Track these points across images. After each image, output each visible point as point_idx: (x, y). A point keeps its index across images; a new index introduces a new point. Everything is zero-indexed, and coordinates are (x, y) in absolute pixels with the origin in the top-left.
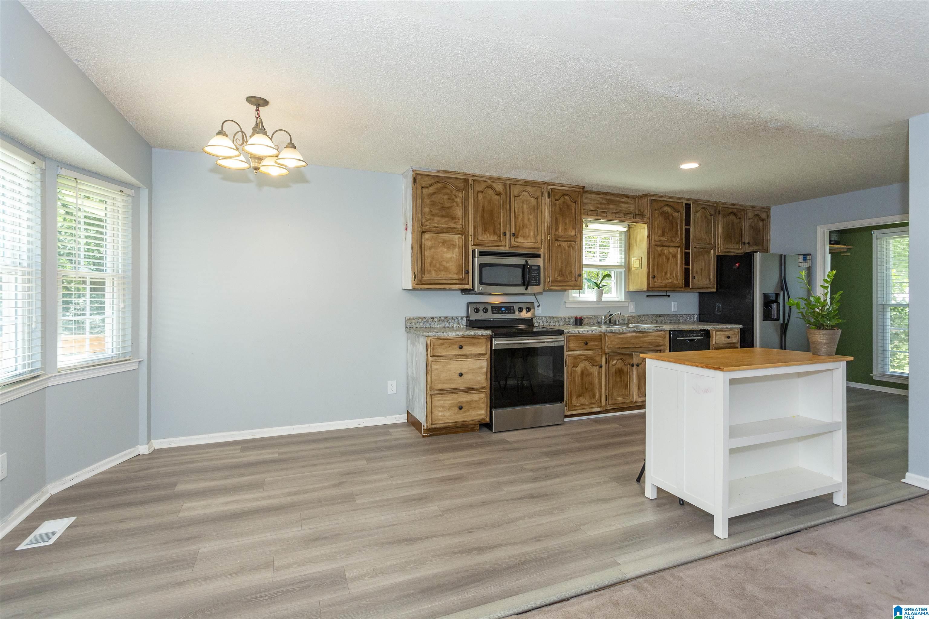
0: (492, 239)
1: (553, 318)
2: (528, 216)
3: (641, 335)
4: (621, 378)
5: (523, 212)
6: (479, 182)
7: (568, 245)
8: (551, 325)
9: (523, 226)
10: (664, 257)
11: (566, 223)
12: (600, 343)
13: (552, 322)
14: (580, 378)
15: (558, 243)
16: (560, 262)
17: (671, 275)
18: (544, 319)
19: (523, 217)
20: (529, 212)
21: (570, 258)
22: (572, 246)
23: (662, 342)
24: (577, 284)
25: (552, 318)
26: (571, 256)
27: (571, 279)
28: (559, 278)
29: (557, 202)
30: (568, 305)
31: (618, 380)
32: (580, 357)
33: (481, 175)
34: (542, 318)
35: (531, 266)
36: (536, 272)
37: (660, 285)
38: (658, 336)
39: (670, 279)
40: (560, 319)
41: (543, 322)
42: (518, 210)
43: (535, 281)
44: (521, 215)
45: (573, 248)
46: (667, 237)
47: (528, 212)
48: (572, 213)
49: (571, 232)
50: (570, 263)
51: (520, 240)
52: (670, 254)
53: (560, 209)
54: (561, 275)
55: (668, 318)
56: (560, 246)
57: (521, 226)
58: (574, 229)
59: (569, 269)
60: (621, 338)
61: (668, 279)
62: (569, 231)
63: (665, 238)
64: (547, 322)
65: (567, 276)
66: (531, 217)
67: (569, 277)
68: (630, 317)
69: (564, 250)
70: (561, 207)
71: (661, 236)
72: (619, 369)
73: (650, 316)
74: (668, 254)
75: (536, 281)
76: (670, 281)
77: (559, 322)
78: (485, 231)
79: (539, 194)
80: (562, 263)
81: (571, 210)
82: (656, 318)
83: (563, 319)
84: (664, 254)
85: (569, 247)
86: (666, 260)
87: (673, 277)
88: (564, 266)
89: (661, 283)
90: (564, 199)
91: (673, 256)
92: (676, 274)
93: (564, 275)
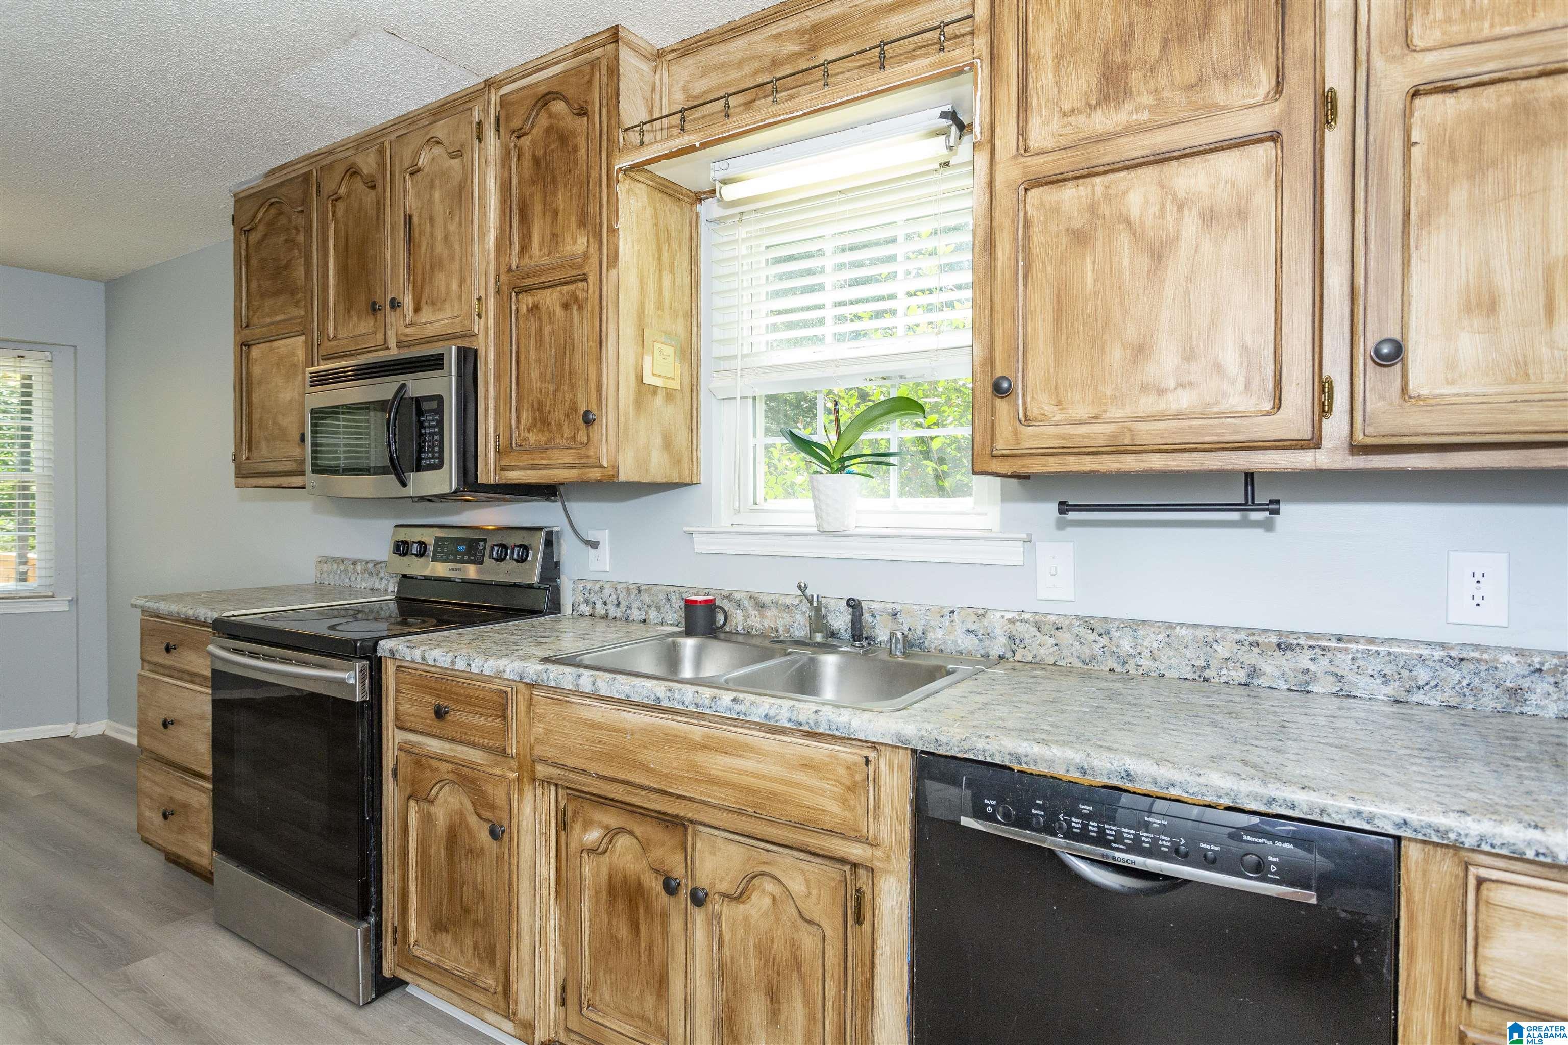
0: (364, 331)
1: (639, 592)
2: (445, 227)
3: (697, 732)
4: (635, 928)
5: (431, 220)
6: (331, 166)
7: (564, 299)
8: (631, 618)
9: (432, 267)
10: (1124, 240)
11: (555, 212)
12: (497, 724)
13: (635, 605)
14: (443, 852)
15: (527, 300)
16: (535, 374)
17: (1189, 355)
18: (607, 592)
19: (432, 234)
20: (448, 211)
21: (572, 351)
22: (576, 299)
23: (834, 808)
24: (588, 457)
25: (635, 591)
26: (572, 340)
27: (574, 439)
28: (533, 438)
29: (526, 142)
30: (701, 544)
31: (623, 931)
32: (434, 763)
33: (336, 145)
34: (602, 588)
35: (418, 401)
36: (433, 420)
37: (1071, 437)
38: (807, 766)
39: (1181, 385)
40: (662, 598)
41: (605, 603)
42: (420, 216)
43: (430, 455)
44: (428, 229)
45: (580, 308)
46: (1147, 100)
47: (444, 212)
48: (576, 161)
49: (575, 242)
50: (570, 372)
51: (426, 315)
52: (1180, 207)
53: (536, 161)
54: (539, 425)
55: (1374, 666)
56: (535, 309)
57: (428, 267)
58: (585, 225)
59: (568, 396)
60: (592, 725)
61: (1161, 392)
62: (569, 240)
63: (1129, 106)
64: (619, 604)
65: (560, 426)
66: (452, 227)
67: (567, 432)
68: (1021, 627)
69: (551, 321)
70: (540, 153)
71: (1092, 107)
72: (625, 877)
73: (1183, 632)
74: (1162, 214)
75: (433, 452)
76: (1182, 401)
77: (659, 610)
78: (349, 312)
79: (466, 134)
80: (542, 377)
81: (576, 149)
82: (1252, 657)
83: (674, 599)
84: (1127, 221)
85: (566, 306)
86: (1144, 262)
87: (1218, 368)
88: (550, 387)
89: (1094, 419)
90: (550, 116)
91: (1209, 218)
92: (1245, 348)
93: (548, 424)
